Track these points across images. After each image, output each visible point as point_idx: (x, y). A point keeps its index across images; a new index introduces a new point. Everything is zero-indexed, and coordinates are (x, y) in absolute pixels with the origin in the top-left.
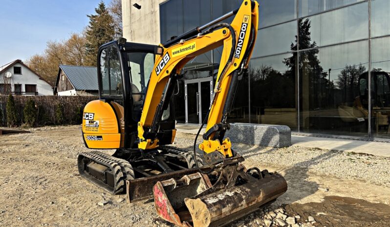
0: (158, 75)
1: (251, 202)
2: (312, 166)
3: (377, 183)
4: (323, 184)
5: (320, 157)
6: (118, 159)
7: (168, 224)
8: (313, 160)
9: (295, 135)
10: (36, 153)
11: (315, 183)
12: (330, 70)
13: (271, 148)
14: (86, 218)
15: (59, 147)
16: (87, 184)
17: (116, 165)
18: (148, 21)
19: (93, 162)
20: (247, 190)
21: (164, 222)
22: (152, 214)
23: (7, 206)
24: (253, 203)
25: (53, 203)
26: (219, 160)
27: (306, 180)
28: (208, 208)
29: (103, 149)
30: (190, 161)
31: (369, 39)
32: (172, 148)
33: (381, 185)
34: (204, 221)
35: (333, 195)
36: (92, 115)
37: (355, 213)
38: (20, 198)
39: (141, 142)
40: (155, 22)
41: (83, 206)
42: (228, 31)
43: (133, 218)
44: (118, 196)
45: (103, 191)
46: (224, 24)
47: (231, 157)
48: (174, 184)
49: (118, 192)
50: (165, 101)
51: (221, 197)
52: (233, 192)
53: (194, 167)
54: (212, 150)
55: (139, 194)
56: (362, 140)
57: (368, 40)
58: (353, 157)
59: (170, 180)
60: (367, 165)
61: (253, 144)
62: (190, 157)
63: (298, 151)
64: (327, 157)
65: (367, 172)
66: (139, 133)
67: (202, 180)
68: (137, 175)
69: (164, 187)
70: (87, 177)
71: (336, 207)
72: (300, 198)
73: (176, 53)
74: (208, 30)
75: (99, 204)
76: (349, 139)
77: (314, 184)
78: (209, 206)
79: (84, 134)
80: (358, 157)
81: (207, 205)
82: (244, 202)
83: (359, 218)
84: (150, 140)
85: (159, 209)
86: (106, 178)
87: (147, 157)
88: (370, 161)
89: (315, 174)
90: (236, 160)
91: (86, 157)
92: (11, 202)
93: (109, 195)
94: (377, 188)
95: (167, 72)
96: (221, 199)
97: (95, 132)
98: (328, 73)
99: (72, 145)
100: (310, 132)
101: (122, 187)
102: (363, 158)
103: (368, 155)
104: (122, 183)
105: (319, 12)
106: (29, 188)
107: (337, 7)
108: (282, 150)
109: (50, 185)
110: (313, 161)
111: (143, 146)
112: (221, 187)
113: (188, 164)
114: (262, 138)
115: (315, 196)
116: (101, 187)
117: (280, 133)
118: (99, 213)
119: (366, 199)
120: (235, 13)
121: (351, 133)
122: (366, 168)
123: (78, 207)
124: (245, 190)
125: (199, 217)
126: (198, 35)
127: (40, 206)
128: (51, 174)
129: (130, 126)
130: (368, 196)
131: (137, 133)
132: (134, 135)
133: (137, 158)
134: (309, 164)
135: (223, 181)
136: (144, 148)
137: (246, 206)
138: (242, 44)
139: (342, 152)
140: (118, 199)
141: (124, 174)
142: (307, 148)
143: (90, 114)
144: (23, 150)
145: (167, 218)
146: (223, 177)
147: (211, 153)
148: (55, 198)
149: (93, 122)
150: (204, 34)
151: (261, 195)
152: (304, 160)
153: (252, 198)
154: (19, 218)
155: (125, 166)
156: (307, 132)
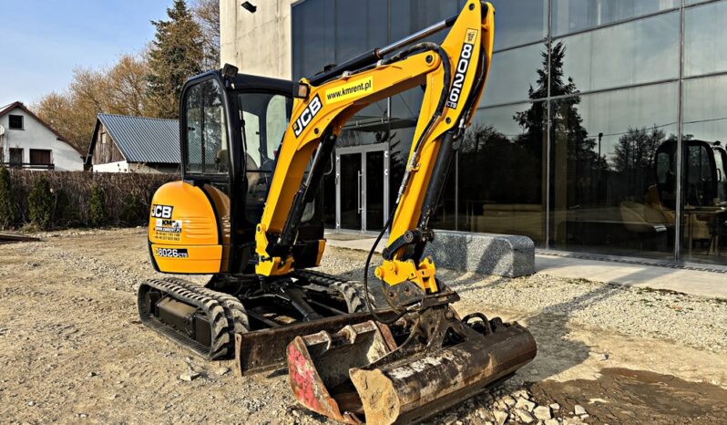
0: (297, 137)
1: (473, 378)
2: (575, 312)
3: (695, 345)
4: (598, 346)
5: (588, 296)
6: (218, 294)
7: (316, 416)
8: (576, 300)
9: (542, 255)
10: (53, 279)
11: (583, 343)
12: (601, 135)
13: (498, 278)
14: (159, 404)
15: (97, 269)
16: (157, 339)
17: (214, 305)
18: (269, 36)
19: (168, 299)
20: (465, 354)
21: (308, 412)
22: (284, 397)
23: (6, 379)
24: (476, 379)
25: (94, 374)
26: (414, 299)
27: (566, 337)
28: (395, 387)
29: (188, 274)
30: (352, 299)
31: (680, 80)
32: (317, 274)
33: (702, 348)
34: (387, 412)
35: (617, 366)
36: (170, 209)
37: (658, 399)
38: (30, 364)
39: (260, 263)
40: (283, 37)
41: (152, 381)
42: (436, 57)
43: (249, 404)
44: (218, 363)
45: (187, 354)
46: (429, 44)
47: (436, 293)
48: (327, 342)
49: (217, 355)
50: (310, 185)
51: (418, 367)
52: (439, 359)
53: (360, 311)
54: (401, 279)
55: (259, 361)
56: (664, 266)
57: (678, 83)
58: (649, 297)
59: (319, 334)
60: (676, 313)
61: (464, 270)
62: (351, 291)
63: (548, 284)
64: (600, 296)
65: (677, 326)
66: (258, 244)
67: (378, 334)
68: (254, 324)
69: (309, 347)
70: (157, 326)
71: (624, 389)
72: (557, 372)
73: (334, 95)
74: (398, 55)
75: (181, 377)
76: (639, 263)
77: (581, 346)
78: (397, 384)
79: (153, 246)
80: (658, 296)
81: (393, 382)
82: (459, 378)
83: (666, 410)
84: (278, 259)
85: (297, 388)
86: (194, 329)
87: (272, 291)
88: (680, 304)
89: (581, 327)
90: (445, 299)
91: (154, 289)
92: (12, 371)
93: (200, 361)
94: (696, 355)
95: (316, 131)
96: (419, 371)
97: (175, 242)
98: (597, 142)
99: (122, 265)
100: (567, 250)
101: (225, 345)
102: (667, 297)
103: (676, 293)
104: (225, 338)
105: (589, 27)
106: (45, 345)
107: (621, 19)
108: (517, 282)
109: (86, 340)
110: (577, 303)
111: (264, 269)
112: (416, 349)
113: (348, 304)
114: (482, 259)
115: (584, 369)
116: (184, 346)
117: (515, 250)
118: (183, 394)
119: (677, 374)
120: (450, 23)
121: (642, 253)
122: (675, 318)
123: (142, 382)
124: (461, 354)
125: (378, 405)
126: (379, 64)
127: (70, 381)
128: (86, 320)
129: (241, 232)
130: (680, 369)
131: (254, 245)
132: (249, 249)
133: (252, 291)
134: (569, 309)
135: (420, 337)
136: (267, 274)
137: (464, 385)
138: (462, 83)
139: (628, 287)
140: (218, 369)
141: (230, 321)
142: (564, 279)
143: (165, 208)
144: (28, 274)
145: (312, 406)
146: (418, 331)
147: (399, 284)
148: (98, 366)
149: (170, 223)
150: (390, 62)
151: (490, 366)
152: (559, 301)
153: (474, 371)
154: (31, 403)
155: (232, 306)
156: (562, 250)
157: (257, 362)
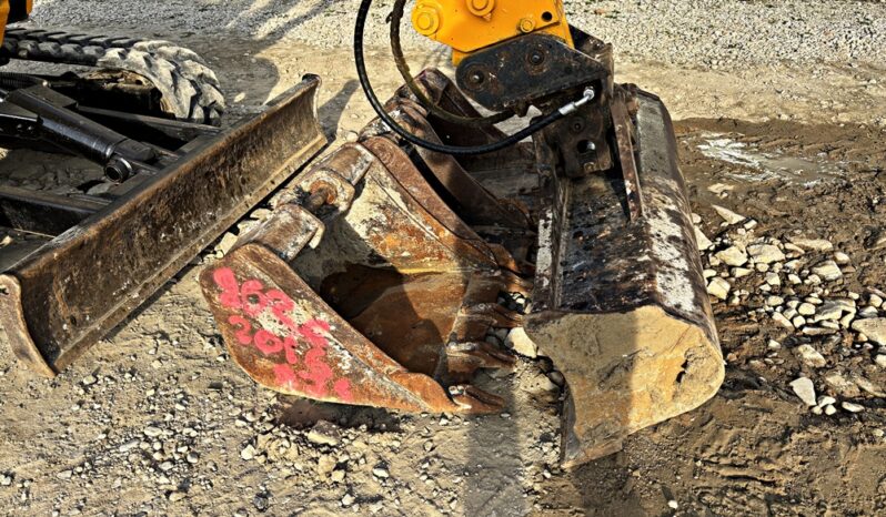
20: (671, 185)
26: (561, 80)
30: (174, 86)
34: (667, 394)
48: (314, 233)
51: (671, 256)
81: (701, 326)
124: (669, 187)
157: (73, 320)
